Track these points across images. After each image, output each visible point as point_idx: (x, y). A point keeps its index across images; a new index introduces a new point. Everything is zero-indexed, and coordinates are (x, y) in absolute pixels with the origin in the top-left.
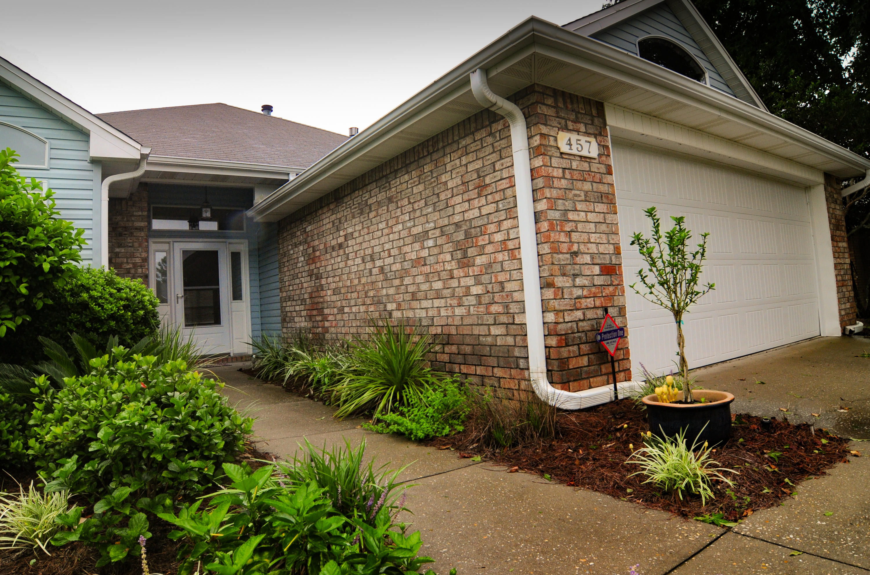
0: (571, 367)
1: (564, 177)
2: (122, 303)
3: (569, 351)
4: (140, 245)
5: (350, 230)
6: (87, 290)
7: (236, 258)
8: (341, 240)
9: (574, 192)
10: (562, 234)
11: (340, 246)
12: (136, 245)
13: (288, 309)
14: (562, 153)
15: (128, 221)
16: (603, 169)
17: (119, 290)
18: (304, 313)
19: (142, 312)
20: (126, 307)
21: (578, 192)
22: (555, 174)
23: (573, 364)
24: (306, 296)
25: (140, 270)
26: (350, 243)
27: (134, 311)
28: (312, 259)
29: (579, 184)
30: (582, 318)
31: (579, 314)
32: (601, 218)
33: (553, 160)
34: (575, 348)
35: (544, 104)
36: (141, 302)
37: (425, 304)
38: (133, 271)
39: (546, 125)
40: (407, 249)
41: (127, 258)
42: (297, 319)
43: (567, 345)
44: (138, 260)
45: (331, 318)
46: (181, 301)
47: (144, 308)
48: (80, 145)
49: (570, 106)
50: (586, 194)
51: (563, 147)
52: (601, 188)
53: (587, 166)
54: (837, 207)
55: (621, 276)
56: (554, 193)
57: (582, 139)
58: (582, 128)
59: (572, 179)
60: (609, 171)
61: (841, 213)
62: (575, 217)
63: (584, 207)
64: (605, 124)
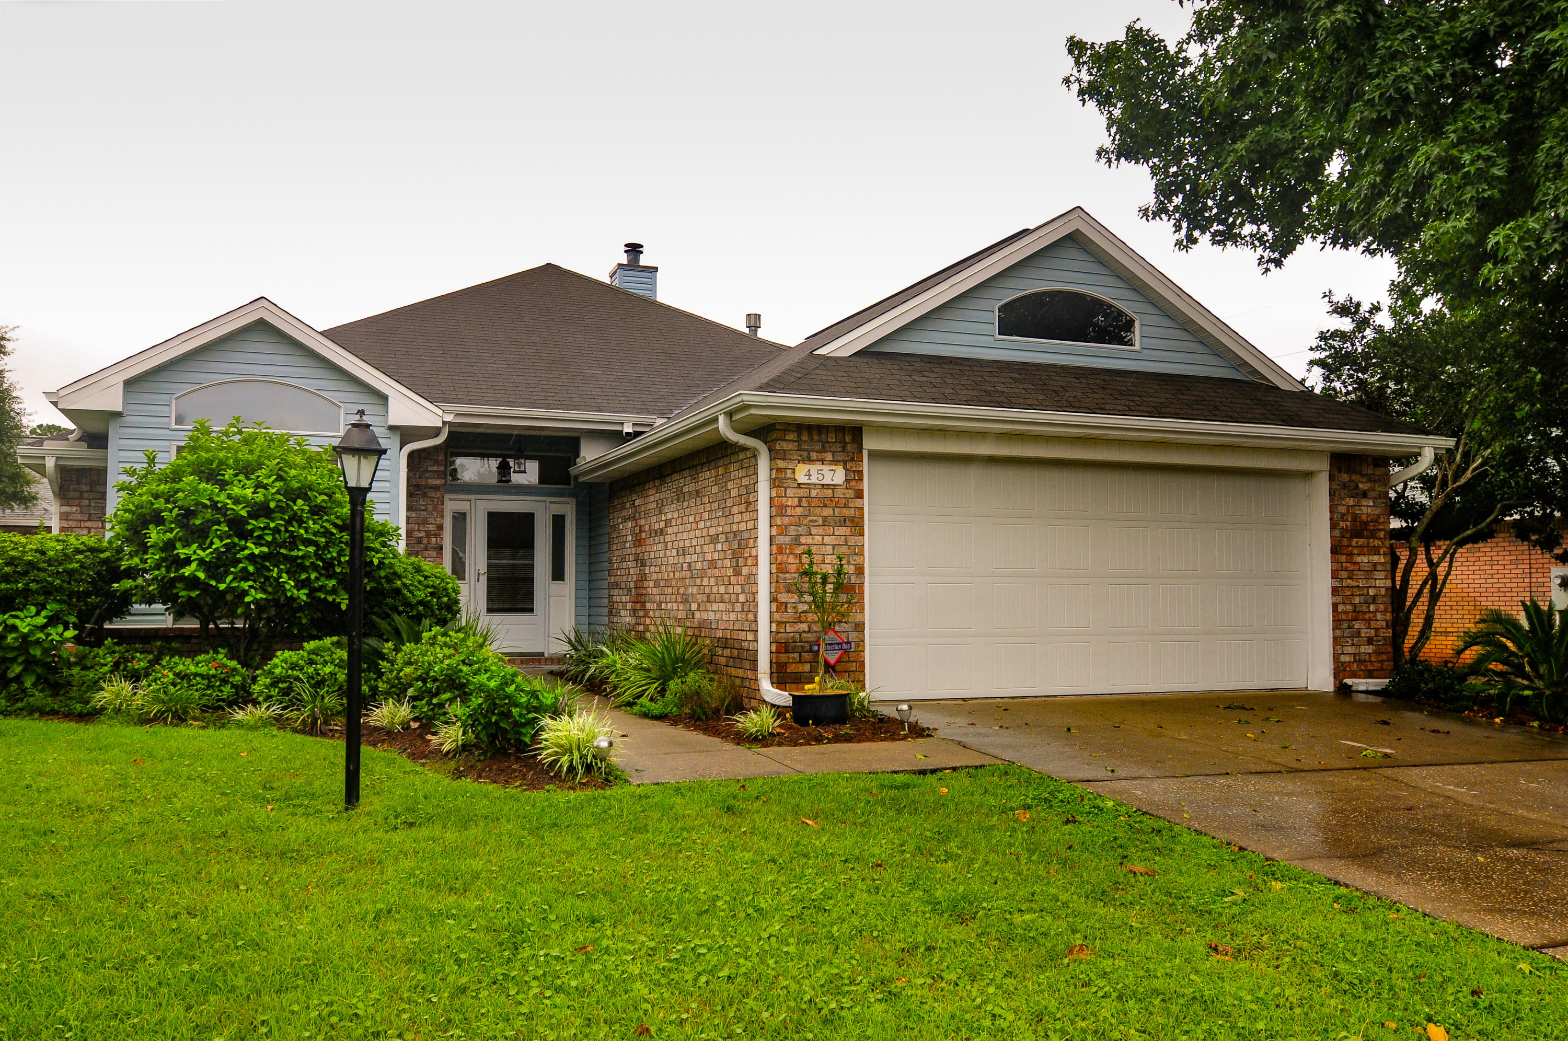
0: (788, 671)
1: (799, 506)
2: (429, 590)
3: (789, 657)
4: (435, 508)
5: (669, 516)
6: (400, 577)
7: (558, 522)
8: (662, 525)
9: (809, 518)
10: (791, 556)
11: (662, 530)
12: (430, 508)
13: (615, 599)
14: (799, 484)
15: (420, 477)
16: (851, 493)
17: (426, 577)
18: (629, 606)
19: (446, 599)
20: (432, 594)
21: (815, 518)
22: (789, 503)
23: (791, 669)
24: (632, 585)
25: (434, 540)
26: (670, 530)
27: (439, 598)
28: (638, 542)
29: (818, 511)
30: (807, 629)
31: (804, 627)
32: (842, 540)
33: (788, 491)
34: (796, 655)
35: (785, 440)
36: (445, 589)
37: (715, 607)
38: (425, 541)
39: (784, 459)
40: (706, 549)
41: (419, 524)
42: (623, 613)
43: (786, 652)
44: (432, 528)
45: (651, 614)
46: (484, 579)
47: (448, 595)
48: (378, 409)
49: (816, 438)
50: (825, 519)
51: (801, 478)
52: (846, 512)
53: (829, 493)
54: (1364, 502)
55: (862, 593)
56: (786, 520)
57: (826, 468)
58: (829, 456)
59: (809, 506)
60: (859, 495)
61: (1378, 511)
62: (809, 540)
63: (821, 530)
64: (860, 449)
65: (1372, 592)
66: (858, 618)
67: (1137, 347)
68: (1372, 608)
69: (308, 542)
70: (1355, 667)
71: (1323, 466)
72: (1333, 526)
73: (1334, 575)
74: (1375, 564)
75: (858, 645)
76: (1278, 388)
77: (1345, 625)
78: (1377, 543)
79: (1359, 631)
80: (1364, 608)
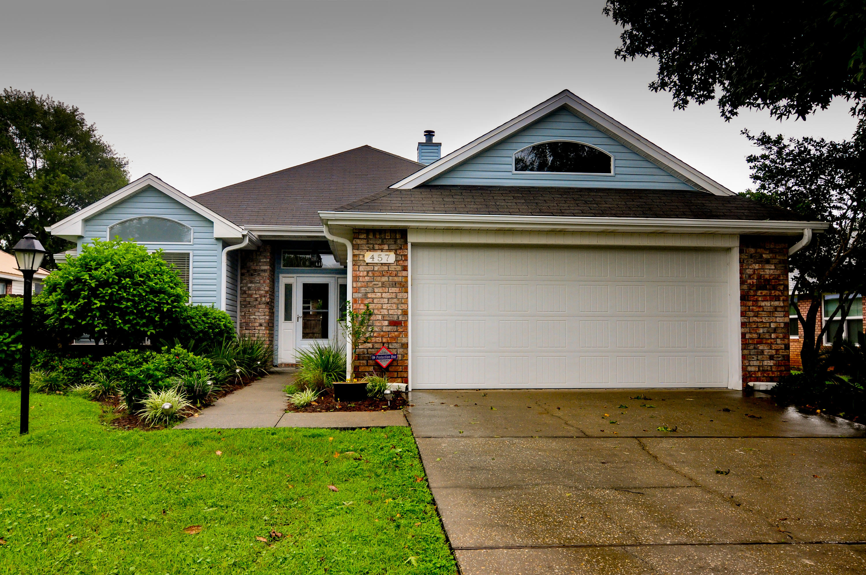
0: (360, 370)
1: (367, 276)
3: (360, 363)
4: (264, 282)
6: (191, 318)
9: (373, 283)
10: (362, 305)
14: (367, 263)
16: (399, 268)
21: (377, 283)
22: (361, 274)
29: (379, 279)
30: (371, 347)
31: (370, 345)
32: (393, 295)
33: (361, 267)
34: (365, 362)
35: (359, 238)
39: (358, 249)
43: (358, 360)
44: (262, 292)
46: (301, 320)
48: (209, 230)
49: (378, 236)
50: (383, 283)
51: (368, 260)
52: (396, 279)
53: (386, 268)
54: (767, 266)
55: (406, 326)
56: (359, 284)
57: (383, 254)
58: (386, 247)
59: (374, 276)
60: (405, 269)
61: (778, 272)
62: (373, 296)
63: (380, 290)
64: (406, 243)
65: (773, 325)
66: (404, 340)
67: (612, 173)
68: (773, 336)
69: (128, 300)
70: (759, 374)
71: (735, 244)
72: (742, 282)
73: (743, 314)
74: (776, 308)
75: (403, 356)
76: (713, 195)
77: (752, 347)
78: (777, 293)
79: (762, 352)
80: (767, 336)
